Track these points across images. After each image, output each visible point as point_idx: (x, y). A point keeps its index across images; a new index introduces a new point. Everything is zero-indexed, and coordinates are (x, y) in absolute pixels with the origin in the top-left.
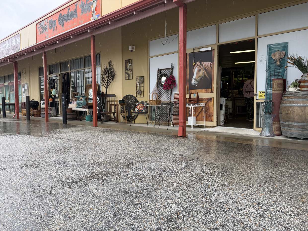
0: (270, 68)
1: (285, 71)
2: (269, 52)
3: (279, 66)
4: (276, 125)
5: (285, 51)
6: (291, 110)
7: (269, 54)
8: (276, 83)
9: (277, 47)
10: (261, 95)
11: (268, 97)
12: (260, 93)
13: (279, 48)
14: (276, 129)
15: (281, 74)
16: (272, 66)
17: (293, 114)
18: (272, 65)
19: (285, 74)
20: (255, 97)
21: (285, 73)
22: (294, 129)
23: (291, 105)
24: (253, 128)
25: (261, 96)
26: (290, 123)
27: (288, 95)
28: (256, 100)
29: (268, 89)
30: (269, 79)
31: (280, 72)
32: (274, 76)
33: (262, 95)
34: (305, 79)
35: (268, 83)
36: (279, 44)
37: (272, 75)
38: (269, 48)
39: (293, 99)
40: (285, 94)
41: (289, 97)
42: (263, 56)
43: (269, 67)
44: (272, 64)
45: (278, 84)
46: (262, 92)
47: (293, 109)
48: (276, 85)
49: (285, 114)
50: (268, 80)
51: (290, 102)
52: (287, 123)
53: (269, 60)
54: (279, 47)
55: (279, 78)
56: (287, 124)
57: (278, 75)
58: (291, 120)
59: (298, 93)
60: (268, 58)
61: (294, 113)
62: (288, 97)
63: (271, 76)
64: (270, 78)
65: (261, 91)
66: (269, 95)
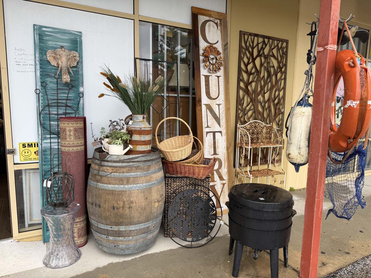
0: (45, 87)
1: (81, 99)
2: (40, 46)
3: (67, 84)
4: (78, 225)
5: (77, 51)
6: (125, 200)
7: (40, 49)
8: (72, 128)
9: (58, 38)
10: (26, 151)
11: (46, 158)
12: (24, 146)
13: (64, 40)
14: (78, 233)
15: (73, 103)
16: (51, 82)
17: (129, 208)
18: (49, 80)
19: (81, 106)
20: (9, 157)
21: (81, 102)
22: (131, 238)
23: (124, 187)
24: (11, 236)
25: (27, 154)
26: (122, 228)
27: (114, 164)
28: (15, 164)
29: (46, 138)
30: (46, 114)
31: (69, 100)
32: (58, 106)
33: (29, 152)
34: (141, 128)
35: (44, 124)
36: (63, 32)
37: (53, 105)
38: (40, 35)
39: (128, 174)
40: (104, 161)
41: (117, 169)
42: (22, 52)
43: (44, 84)
44: (48, 76)
45: (76, 130)
46: (28, 144)
47: (130, 196)
48: (72, 133)
49: (112, 210)
50: (42, 116)
51: (121, 181)
52: (115, 228)
53: (41, 64)
54: (62, 39)
55: (67, 111)
56: (115, 230)
57: (67, 106)
58: (126, 221)
59: (136, 160)
60: (37, 59)
61: (132, 205)
62: (115, 170)
63: (49, 106)
64: (48, 112)
65: (24, 142)
66: (49, 153)
